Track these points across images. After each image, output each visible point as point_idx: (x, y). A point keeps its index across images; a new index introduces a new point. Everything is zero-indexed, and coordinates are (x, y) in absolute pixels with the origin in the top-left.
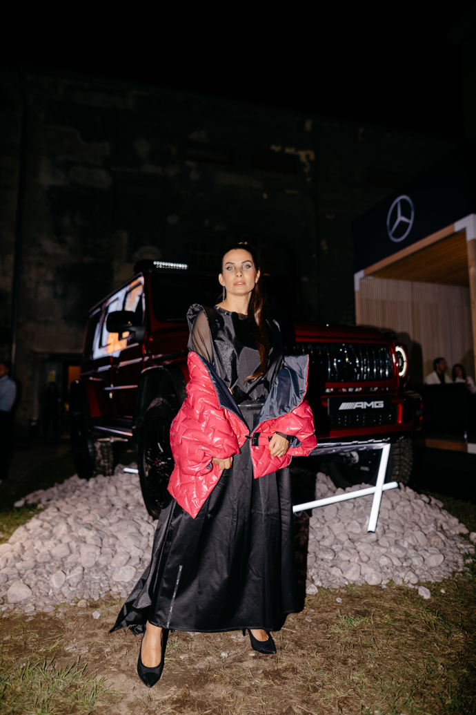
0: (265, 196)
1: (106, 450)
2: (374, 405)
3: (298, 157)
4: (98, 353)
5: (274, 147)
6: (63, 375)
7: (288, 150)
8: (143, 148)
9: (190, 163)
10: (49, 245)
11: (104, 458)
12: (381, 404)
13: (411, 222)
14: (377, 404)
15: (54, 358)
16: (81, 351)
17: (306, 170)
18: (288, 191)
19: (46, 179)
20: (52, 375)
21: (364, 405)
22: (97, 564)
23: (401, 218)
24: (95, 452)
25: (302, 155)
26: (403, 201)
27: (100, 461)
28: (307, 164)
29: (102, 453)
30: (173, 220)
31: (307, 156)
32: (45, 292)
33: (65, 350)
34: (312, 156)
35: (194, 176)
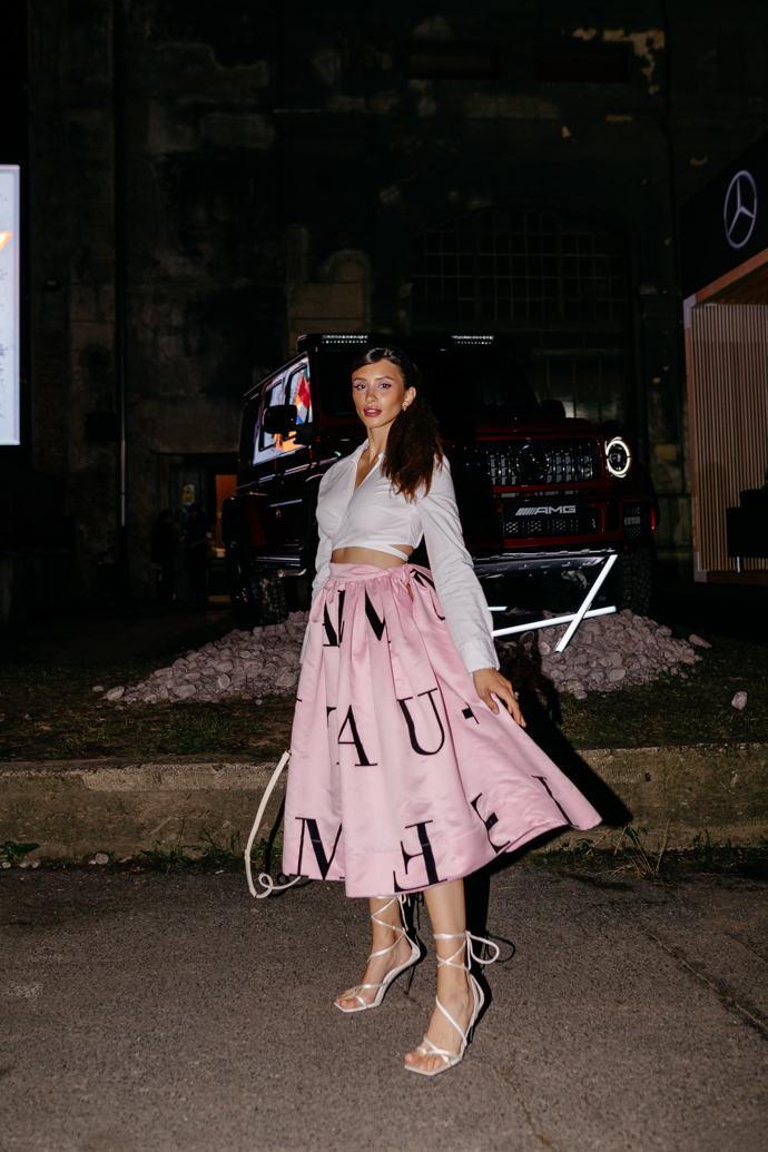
0: (566, 132)
1: (275, 592)
2: (562, 509)
3: (628, 47)
4: (260, 457)
5: (579, 33)
6: (208, 492)
7: (608, 35)
8: (328, 65)
9: (418, 84)
10: (172, 262)
11: (273, 602)
12: (573, 509)
13: (754, 216)
14: (567, 509)
15: (192, 462)
16: (236, 448)
17: (648, 71)
18: (610, 118)
19: (160, 142)
20: (189, 493)
21: (548, 510)
22: (259, 676)
23: (741, 209)
24: (261, 594)
25: (639, 41)
26: (743, 179)
27: (268, 605)
28: (649, 57)
29: (270, 595)
30: (389, 195)
31: (650, 42)
32: (169, 346)
33: (210, 448)
34: (660, 43)
35: (426, 107)
